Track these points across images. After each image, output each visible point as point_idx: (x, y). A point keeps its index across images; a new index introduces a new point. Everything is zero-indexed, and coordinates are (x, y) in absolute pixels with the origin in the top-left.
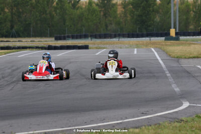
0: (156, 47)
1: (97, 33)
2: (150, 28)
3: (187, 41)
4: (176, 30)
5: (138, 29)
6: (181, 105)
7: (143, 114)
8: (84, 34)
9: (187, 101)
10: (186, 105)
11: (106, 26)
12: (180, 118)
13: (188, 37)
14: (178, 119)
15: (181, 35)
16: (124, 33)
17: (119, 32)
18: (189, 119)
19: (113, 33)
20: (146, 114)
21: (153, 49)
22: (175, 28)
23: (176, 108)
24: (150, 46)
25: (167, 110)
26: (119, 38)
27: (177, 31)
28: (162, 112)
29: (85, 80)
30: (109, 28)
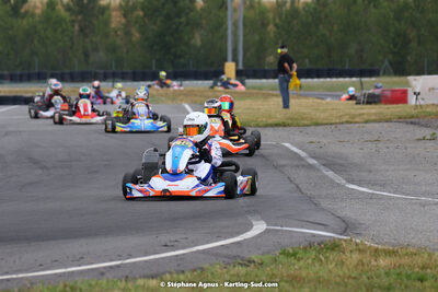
0: (195, 102)
1: (67, 70)
2: (182, 61)
3: (260, 89)
4: (237, 65)
5: (154, 62)
6: (249, 227)
7: (167, 247)
8: (37, 70)
9: (262, 219)
10: (259, 227)
11: (86, 55)
12: (248, 256)
13: (264, 81)
14: (242, 259)
15: (249, 77)
16: (124, 70)
17: (114, 69)
18: (266, 259)
19: (102, 71)
20: (174, 248)
21: (187, 106)
22: (235, 60)
23: (238, 234)
24: (181, 100)
25: (219, 238)
26: (114, 82)
27: (241, 67)
28: (207, 243)
29: (40, 171)
30: (92, 59)
